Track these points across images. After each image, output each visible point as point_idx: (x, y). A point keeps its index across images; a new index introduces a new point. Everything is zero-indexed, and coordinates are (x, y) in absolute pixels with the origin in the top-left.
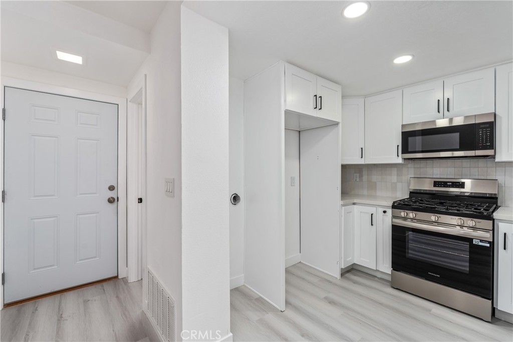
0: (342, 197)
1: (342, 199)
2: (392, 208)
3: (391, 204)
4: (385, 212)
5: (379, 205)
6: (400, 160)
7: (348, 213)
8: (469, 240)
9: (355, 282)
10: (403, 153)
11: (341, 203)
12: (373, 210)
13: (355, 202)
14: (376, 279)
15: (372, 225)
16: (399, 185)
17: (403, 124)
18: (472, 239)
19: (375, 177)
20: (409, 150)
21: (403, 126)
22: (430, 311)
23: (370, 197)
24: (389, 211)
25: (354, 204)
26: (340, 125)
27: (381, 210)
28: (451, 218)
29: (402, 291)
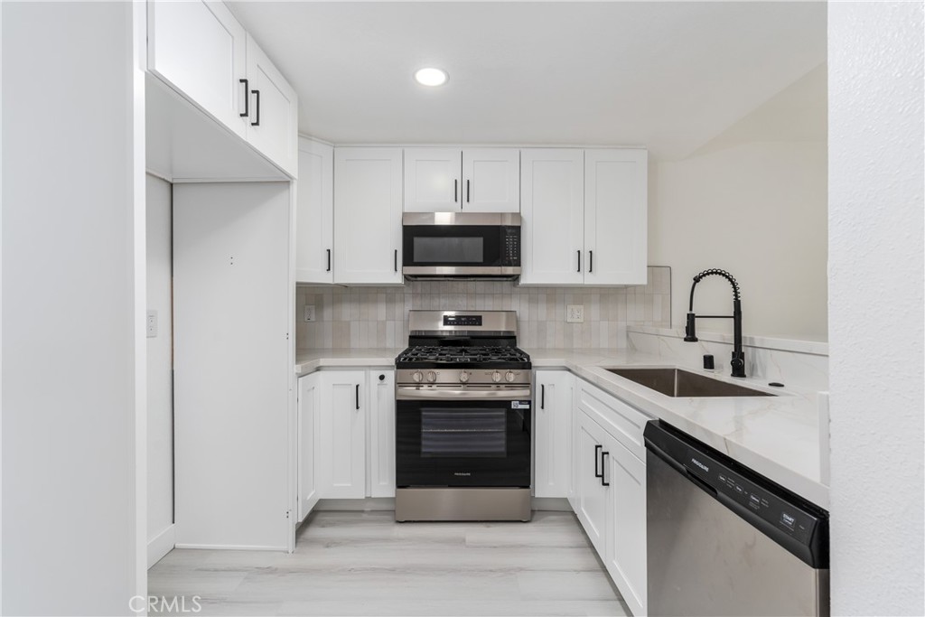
0: (297, 355)
1: (298, 361)
2: (397, 368)
3: (392, 361)
4: (382, 377)
5: (370, 366)
6: (397, 279)
7: (309, 391)
8: (505, 404)
9: (329, 544)
10: (405, 264)
11: (295, 371)
12: (357, 377)
13: (321, 364)
14: (365, 516)
15: (357, 408)
16: (390, 325)
17: (406, 211)
18: (510, 402)
19: (348, 312)
20: (415, 260)
21: (404, 215)
22: (464, 540)
23: (339, 350)
24: (390, 375)
25: (318, 369)
26: (294, 187)
27: (376, 374)
28: (486, 374)
29: (414, 522)
